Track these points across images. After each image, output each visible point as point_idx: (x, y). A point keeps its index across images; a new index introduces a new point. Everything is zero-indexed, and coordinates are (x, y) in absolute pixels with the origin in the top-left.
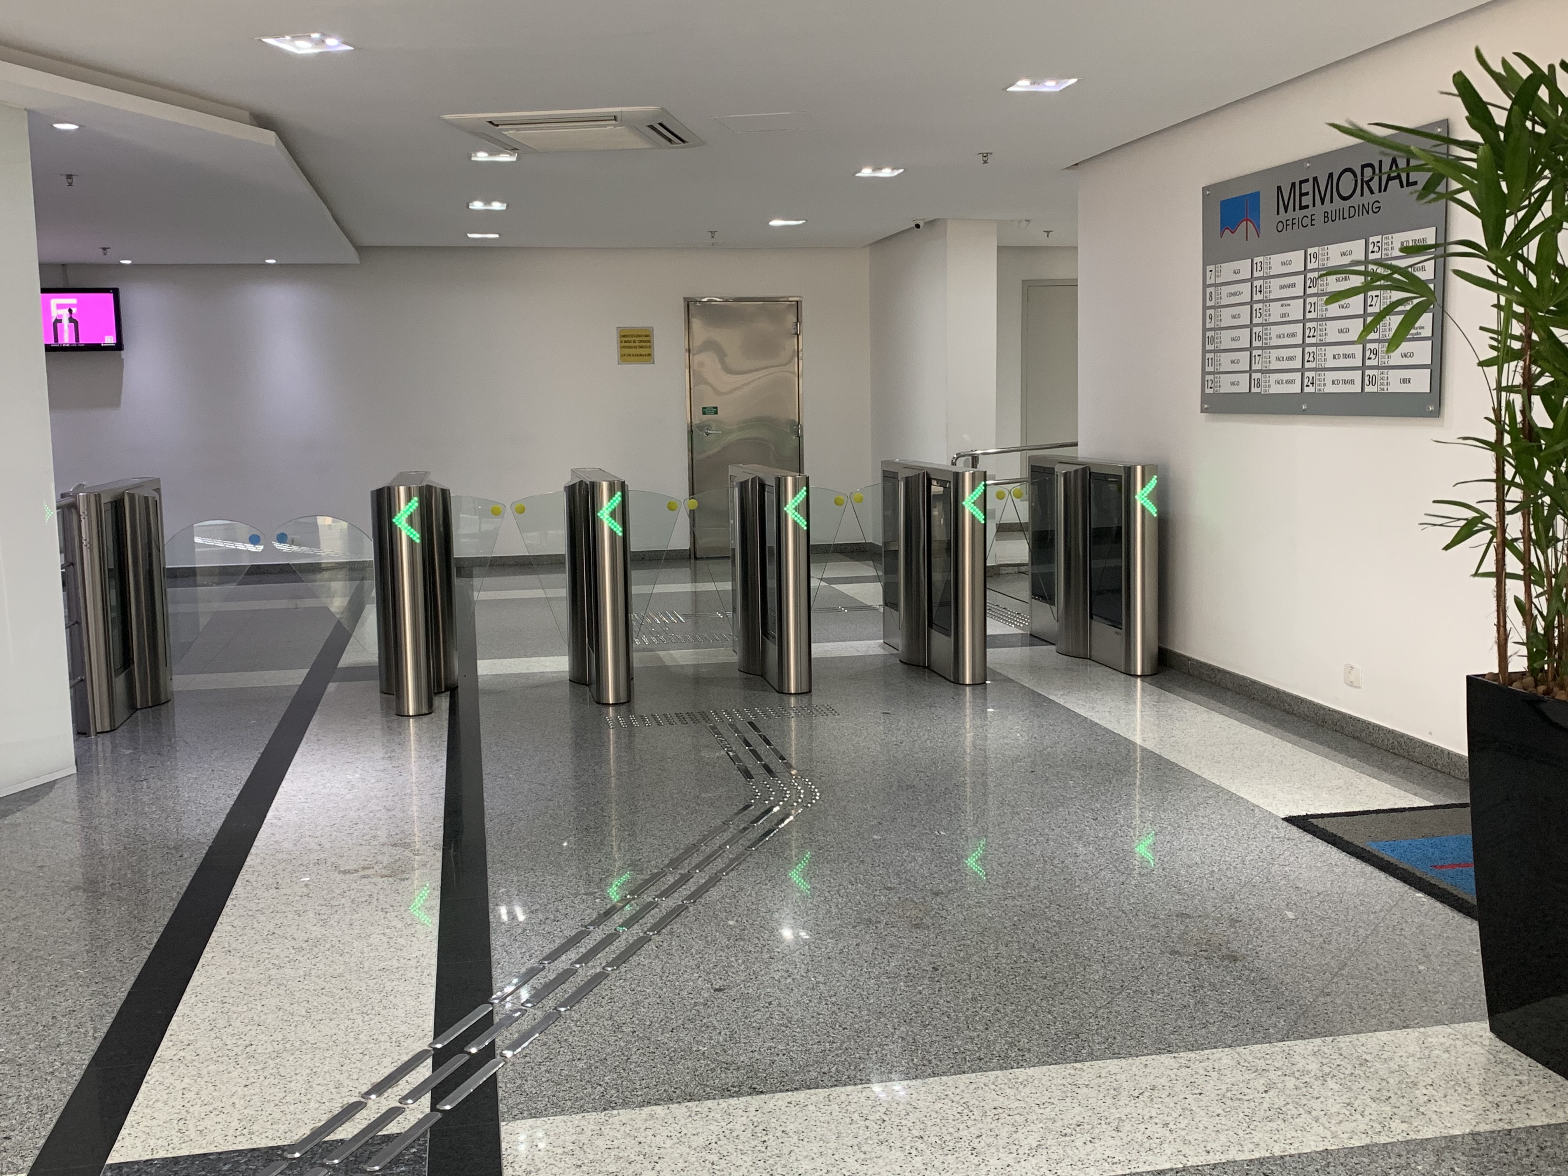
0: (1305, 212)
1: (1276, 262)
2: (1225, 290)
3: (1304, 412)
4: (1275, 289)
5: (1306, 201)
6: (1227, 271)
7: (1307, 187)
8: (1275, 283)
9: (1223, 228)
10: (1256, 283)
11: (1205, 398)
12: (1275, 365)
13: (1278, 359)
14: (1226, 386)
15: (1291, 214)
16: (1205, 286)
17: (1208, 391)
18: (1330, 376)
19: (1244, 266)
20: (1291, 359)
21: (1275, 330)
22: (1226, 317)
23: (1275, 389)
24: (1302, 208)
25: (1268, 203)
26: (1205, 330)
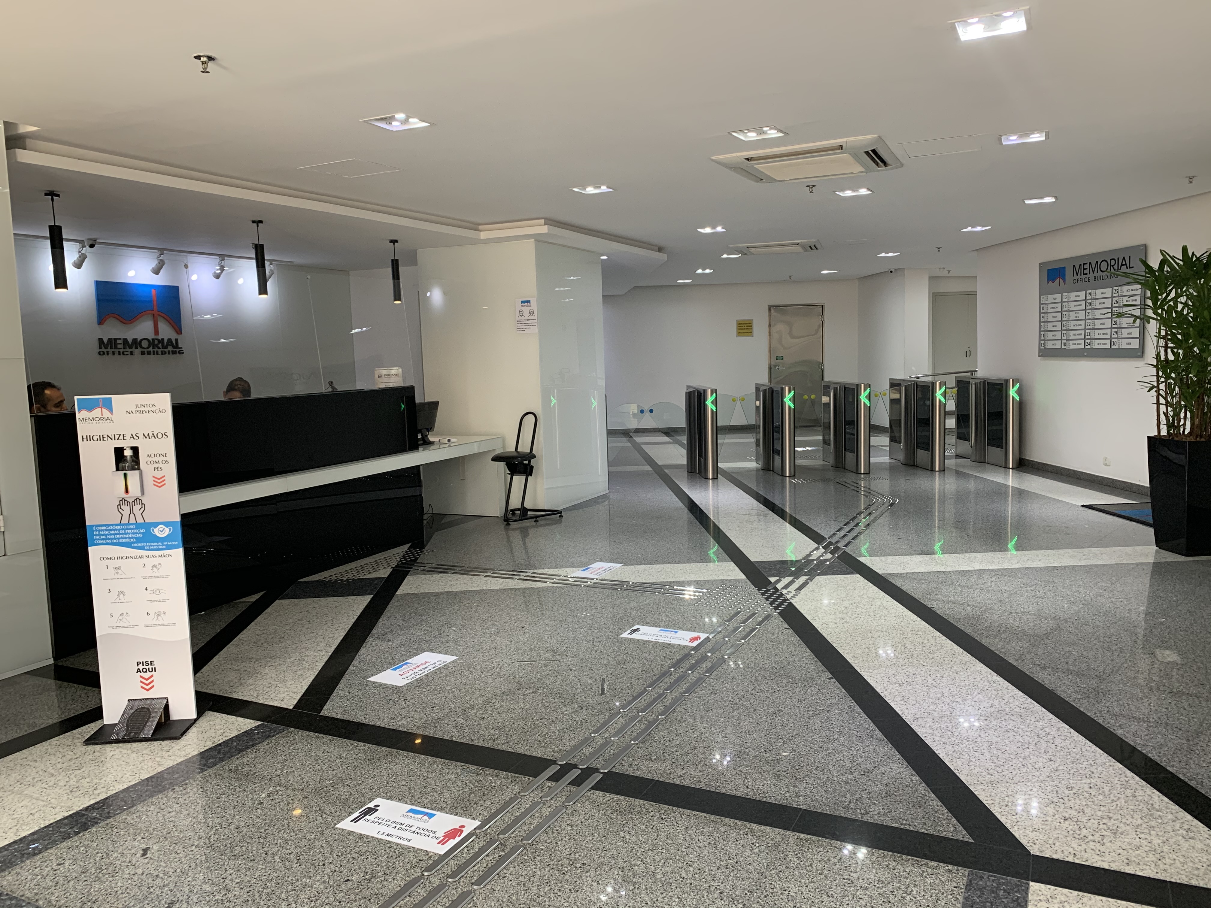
0: (1086, 276)
1: (1073, 296)
2: (1050, 306)
3: (1085, 356)
4: (1072, 306)
5: (1086, 271)
6: (1050, 298)
7: (1086, 266)
8: (1072, 304)
9: (1049, 280)
10: (1064, 304)
11: (1040, 350)
12: (1072, 337)
13: (1074, 335)
14: (1050, 346)
15: (1079, 277)
16: (1040, 304)
17: (1042, 348)
18: (1097, 342)
19: (1058, 297)
20: (1080, 334)
21: (1072, 323)
22: (1050, 317)
23: (1072, 347)
24: (1084, 274)
25: (1069, 272)
26: (1040, 322)
